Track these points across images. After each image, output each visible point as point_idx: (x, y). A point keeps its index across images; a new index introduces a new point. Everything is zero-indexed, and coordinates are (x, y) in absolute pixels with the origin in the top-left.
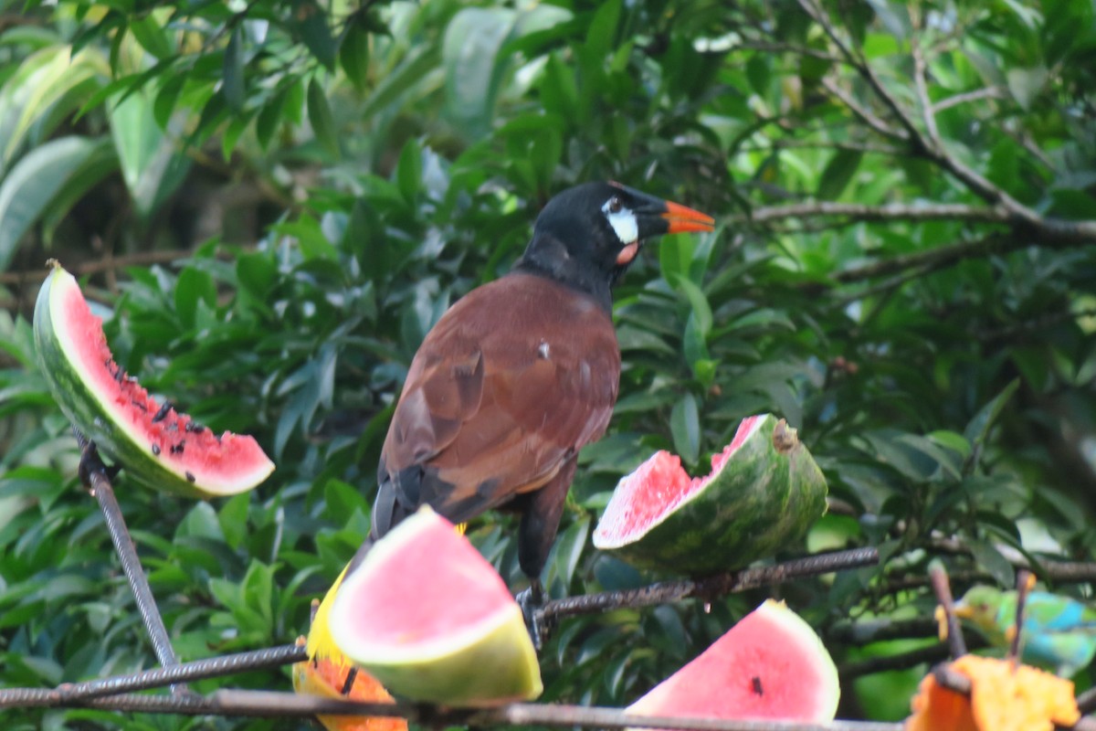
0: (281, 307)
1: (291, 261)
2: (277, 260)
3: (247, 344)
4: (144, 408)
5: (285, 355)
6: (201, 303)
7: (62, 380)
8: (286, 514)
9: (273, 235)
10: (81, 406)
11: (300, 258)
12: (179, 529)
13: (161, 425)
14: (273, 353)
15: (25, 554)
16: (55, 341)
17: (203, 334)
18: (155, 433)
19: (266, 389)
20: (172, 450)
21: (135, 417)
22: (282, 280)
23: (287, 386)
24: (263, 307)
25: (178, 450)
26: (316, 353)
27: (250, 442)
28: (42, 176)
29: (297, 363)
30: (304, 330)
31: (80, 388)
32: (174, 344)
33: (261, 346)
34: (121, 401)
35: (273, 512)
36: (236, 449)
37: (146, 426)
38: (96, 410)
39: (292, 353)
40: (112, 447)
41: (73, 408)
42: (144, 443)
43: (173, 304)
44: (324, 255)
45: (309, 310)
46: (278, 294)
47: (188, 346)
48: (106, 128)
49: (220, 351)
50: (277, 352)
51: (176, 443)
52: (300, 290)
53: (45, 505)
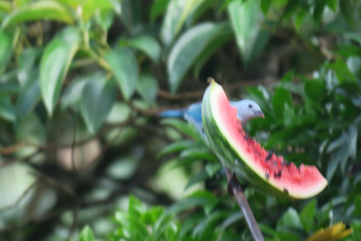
0: (329, 107)
1: (332, 83)
2: (325, 83)
3: (311, 126)
4: (260, 155)
5: (331, 131)
6: (286, 106)
7: (218, 141)
8: (334, 214)
9: (323, 69)
10: (228, 154)
11: (337, 81)
12: (279, 222)
13: (269, 163)
14: (324, 130)
15: (197, 235)
16: (213, 122)
17: (288, 122)
18: (266, 167)
19: (321, 149)
20: (275, 176)
21: (256, 159)
22: (329, 93)
23: (332, 147)
24: (319, 107)
25: (278, 176)
26: (347, 130)
27: (314, 171)
28: (193, 43)
29: (337, 135)
30: (340, 118)
31: (227, 145)
32: (273, 127)
33: (318, 127)
34: (249, 151)
35: (327, 212)
36: (307, 174)
37: (261, 163)
38: (235, 155)
39: (334, 131)
40: (244, 175)
41: (223, 155)
42: (260, 172)
43: (271, 106)
44: (349, 80)
45: (342, 107)
46: (326, 100)
47: (280, 128)
48: (225, 16)
49: (297, 130)
50: (327, 130)
51: (277, 171)
52: (337, 98)
53: (207, 210)
